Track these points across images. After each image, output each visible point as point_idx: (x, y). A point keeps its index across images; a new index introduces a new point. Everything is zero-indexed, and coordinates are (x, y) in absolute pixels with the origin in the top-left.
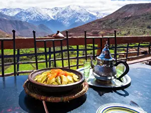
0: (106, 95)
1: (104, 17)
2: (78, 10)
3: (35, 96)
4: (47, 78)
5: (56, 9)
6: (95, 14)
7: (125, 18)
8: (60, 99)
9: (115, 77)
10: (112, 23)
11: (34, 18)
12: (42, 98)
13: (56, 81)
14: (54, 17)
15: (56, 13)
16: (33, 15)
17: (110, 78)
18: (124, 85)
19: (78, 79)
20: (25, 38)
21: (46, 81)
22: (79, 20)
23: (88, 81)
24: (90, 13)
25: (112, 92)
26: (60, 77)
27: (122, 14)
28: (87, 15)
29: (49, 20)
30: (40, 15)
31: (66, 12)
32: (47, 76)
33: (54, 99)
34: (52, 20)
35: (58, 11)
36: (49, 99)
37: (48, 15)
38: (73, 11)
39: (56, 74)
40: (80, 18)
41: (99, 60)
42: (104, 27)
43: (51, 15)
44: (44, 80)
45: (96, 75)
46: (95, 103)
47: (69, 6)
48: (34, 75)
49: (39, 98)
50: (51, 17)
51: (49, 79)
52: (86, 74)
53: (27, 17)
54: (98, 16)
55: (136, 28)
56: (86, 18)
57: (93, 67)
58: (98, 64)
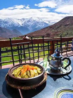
0: (58, 80)
1: (53, 24)
2: (37, 20)
3: (13, 86)
4: (21, 73)
5: (24, 19)
6: (48, 23)
7: (65, 25)
8: (30, 87)
9: (63, 67)
10: (58, 28)
11: (10, 25)
12: (18, 88)
13: (27, 74)
14: (23, 24)
15: (24, 22)
16: (9, 23)
17: (59, 68)
18: (68, 72)
19: (40, 71)
20: (4, 40)
21: (20, 74)
22: (38, 26)
23: (47, 70)
24: (45, 22)
25: (61, 78)
26: (29, 71)
27: (63, 22)
28: (43, 23)
29: (19, 26)
30: (14, 23)
31: (30, 21)
32: (20, 71)
33: (26, 88)
34: (21, 27)
35: (25, 21)
36: (23, 88)
37: (18, 23)
38: (34, 21)
39: (26, 70)
40: (39, 25)
41: (53, 57)
42: (53, 30)
43: (21, 23)
44: (19, 74)
45: (51, 66)
46: (52, 87)
47: (32, 18)
48: (12, 70)
49: (16, 87)
50: (21, 25)
51: (22, 73)
52: (45, 65)
53: (5, 25)
54: (49, 24)
55: (71, 31)
56: (42, 25)
57: (49, 61)
58: (52, 59)
